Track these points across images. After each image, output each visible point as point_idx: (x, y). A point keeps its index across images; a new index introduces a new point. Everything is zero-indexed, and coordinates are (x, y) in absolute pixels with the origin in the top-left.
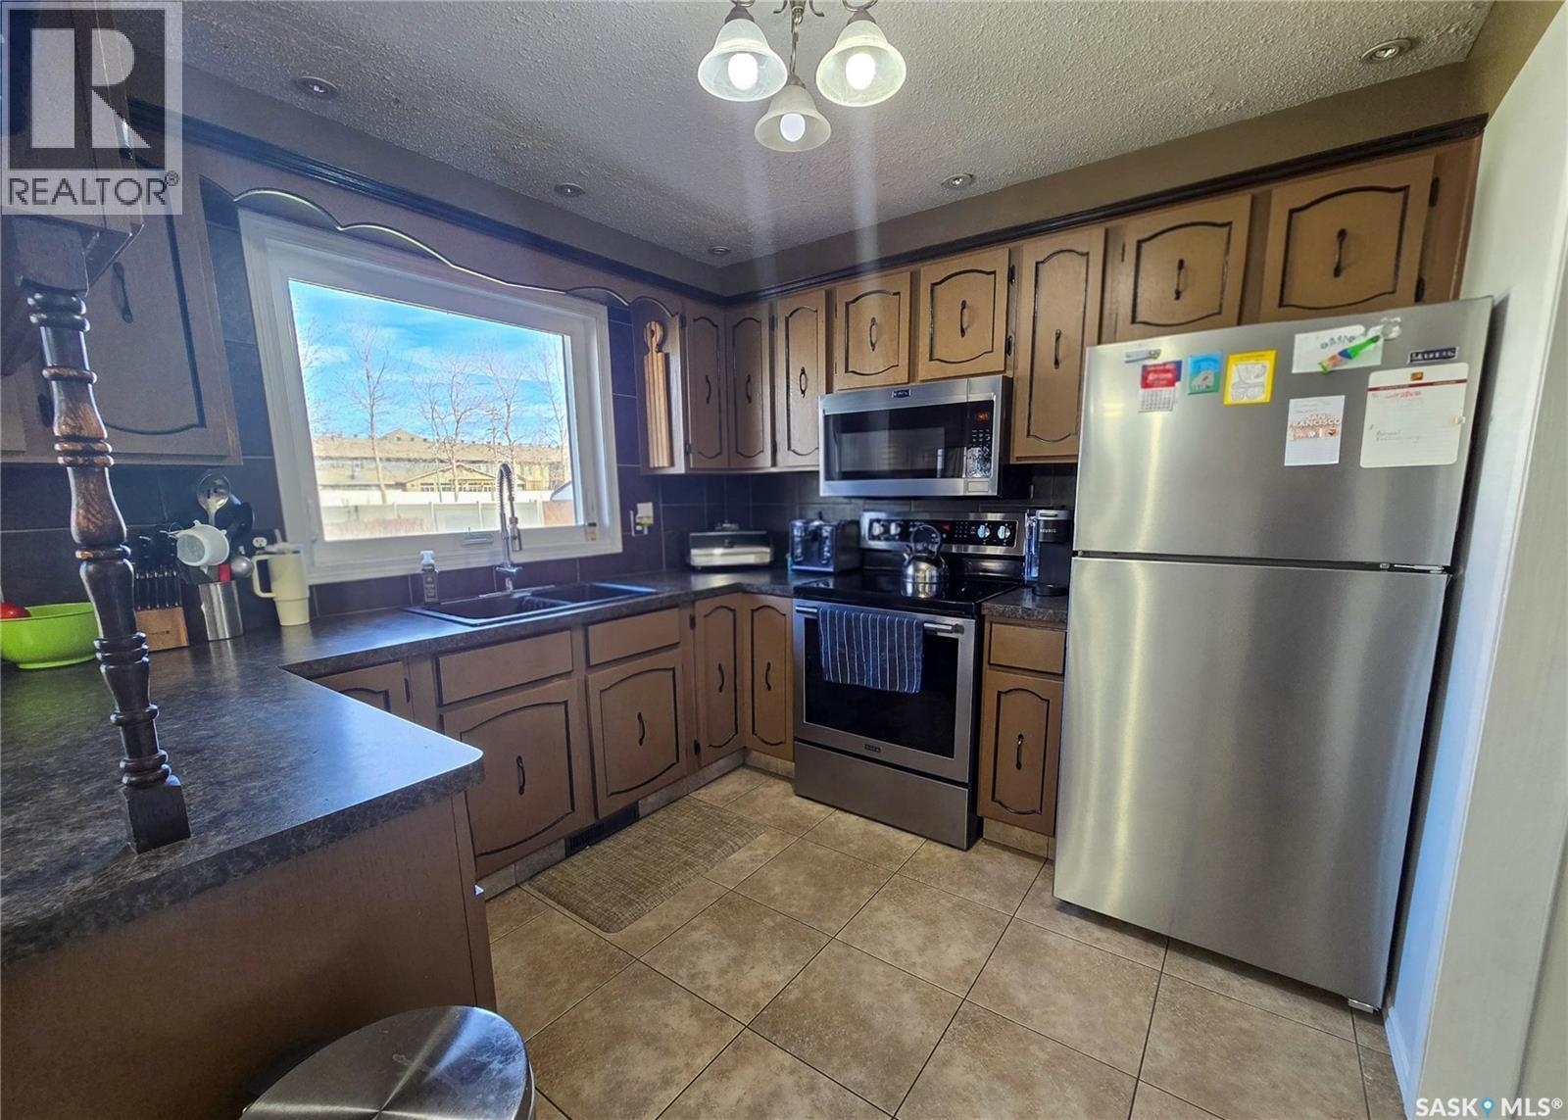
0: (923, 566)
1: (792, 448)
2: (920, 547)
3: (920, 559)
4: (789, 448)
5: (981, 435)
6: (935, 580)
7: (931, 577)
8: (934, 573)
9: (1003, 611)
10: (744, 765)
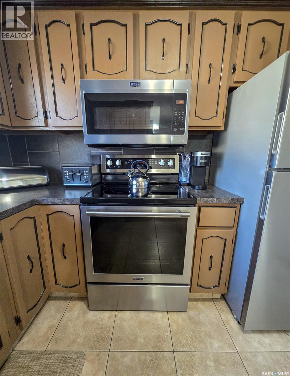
0: (140, 179)
1: (59, 115)
2: (136, 171)
3: (137, 177)
4: (57, 115)
5: (180, 112)
6: (146, 187)
7: (145, 185)
8: (146, 183)
9: (207, 201)
10: (49, 298)
